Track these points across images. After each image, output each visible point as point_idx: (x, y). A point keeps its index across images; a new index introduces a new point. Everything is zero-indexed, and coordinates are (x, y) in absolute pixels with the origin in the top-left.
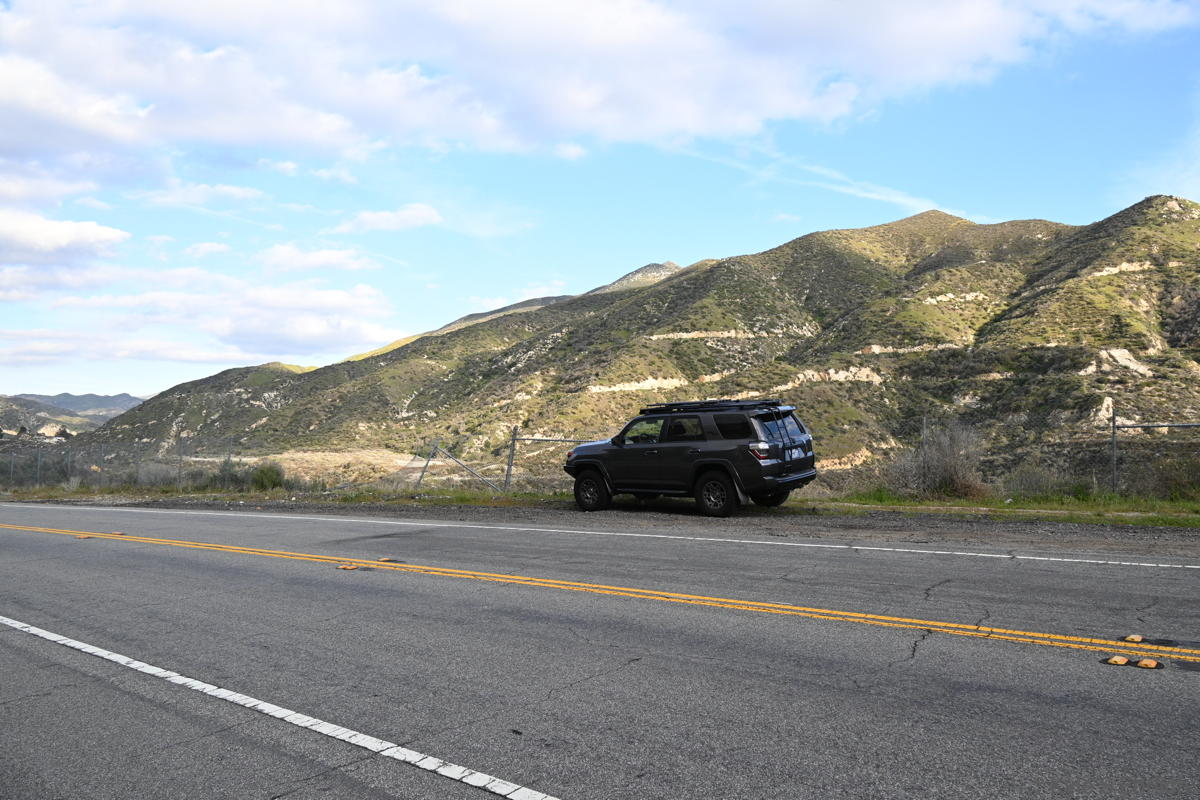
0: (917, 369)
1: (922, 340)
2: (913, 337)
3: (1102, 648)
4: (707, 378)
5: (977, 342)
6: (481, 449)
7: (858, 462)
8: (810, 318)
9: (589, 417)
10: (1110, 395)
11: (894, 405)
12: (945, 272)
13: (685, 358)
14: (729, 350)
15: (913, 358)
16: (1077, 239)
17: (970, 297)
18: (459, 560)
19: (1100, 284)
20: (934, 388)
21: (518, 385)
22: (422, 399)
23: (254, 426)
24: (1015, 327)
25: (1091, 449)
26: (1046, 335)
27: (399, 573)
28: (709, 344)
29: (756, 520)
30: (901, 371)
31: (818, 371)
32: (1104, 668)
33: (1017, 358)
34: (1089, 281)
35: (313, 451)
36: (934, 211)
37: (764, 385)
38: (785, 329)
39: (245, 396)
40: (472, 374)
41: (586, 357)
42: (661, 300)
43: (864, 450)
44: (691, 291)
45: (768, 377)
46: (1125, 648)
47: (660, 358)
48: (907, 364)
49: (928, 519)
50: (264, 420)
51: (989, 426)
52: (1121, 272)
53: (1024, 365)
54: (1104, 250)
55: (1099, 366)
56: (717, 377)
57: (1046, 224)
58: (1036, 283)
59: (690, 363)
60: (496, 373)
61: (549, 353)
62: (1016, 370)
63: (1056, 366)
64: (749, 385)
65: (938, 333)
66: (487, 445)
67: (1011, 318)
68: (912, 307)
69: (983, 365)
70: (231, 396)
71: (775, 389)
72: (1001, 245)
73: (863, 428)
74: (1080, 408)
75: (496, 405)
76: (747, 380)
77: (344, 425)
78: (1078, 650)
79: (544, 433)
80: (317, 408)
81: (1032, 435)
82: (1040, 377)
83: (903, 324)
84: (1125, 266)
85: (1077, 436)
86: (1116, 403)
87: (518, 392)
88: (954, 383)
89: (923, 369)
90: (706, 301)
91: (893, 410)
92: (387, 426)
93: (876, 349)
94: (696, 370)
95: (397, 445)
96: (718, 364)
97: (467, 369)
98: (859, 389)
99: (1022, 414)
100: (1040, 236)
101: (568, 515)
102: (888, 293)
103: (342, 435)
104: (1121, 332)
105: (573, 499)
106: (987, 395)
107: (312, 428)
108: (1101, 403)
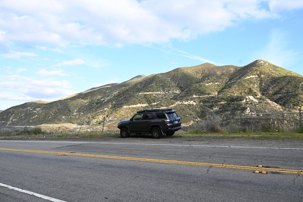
0: (204, 102)
1: (205, 94)
2: (203, 93)
3: (253, 169)
4: (153, 104)
5: (218, 94)
6: (96, 122)
7: (191, 124)
8: (178, 89)
9: (124, 114)
10: (249, 107)
11: (199, 110)
12: (210, 78)
13: (148, 99)
14: (159, 97)
15: (203, 98)
16: (240, 70)
17: (216, 83)
18: (90, 152)
19: (246, 80)
20: (208, 106)
21: (105, 106)
22: (80, 110)
23: (34, 117)
24: (227, 91)
25: (245, 120)
26: (234, 93)
27: (74, 156)
28: (154, 95)
29: (167, 139)
30: (200, 102)
31: (181, 102)
32: (254, 174)
33: (227, 98)
34: (243, 80)
35: (50, 124)
36: (207, 63)
37: (167, 105)
38: (172, 91)
39: (31, 110)
40: (93, 103)
41: (123, 99)
42: (141, 84)
43: (192, 121)
44: (149, 82)
45: (169, 103)
46: (258, 169)
47: (141, 99)
48: (202, 100)
49: (209, 138)
50: (36, 116)
51: (222, 115)
52: (251, 78)
53: (229, 100)
54: (247, 72)
55: (246, 100)
56: (156, 103)
57: (233, 66)
58: (231, 80)
59: (149, 100)
60: (99, 103)
61: (113, 98)
62: (228, 101)
63: (236, 100)
64: (164, 105)
65: (209, 92)
66: (97, 121)
67: (226, 89)
68: (203, 86)
69: (220, 100)
70: (27, 110)
71: (170, 106)
72: (223, 71)
73: (191, 116)
74: (242, 110)
75: (99, 111)
76: (163, 104)
77: (59, 117)
78: (247, 170)
79: (112, 118)
80: (51, 112)
81: (231, 117)
82: (233, 103)
83: (201, 90)
84: (251, 76)
85: (242, 117)
86: (250, 109)
87: (105, 108)
88: (213, 104)
89: (206, 101)
90: (153, 84)
91: (199, 111)
92: (70, 117)
93: (194, 96)
94: (150, 102)
95: (73, 122)
96: (156, 100)
97: (92, 102)
98: (190, 106)
99: (229, 112)
100: (232, 69)
101: (118, 139)
102: (197, 83)
103: (58, 119)
104: (251, 92)
105: (120, 135)
106: (221, 107)
107: (50, 118)
108: (247, 109)
